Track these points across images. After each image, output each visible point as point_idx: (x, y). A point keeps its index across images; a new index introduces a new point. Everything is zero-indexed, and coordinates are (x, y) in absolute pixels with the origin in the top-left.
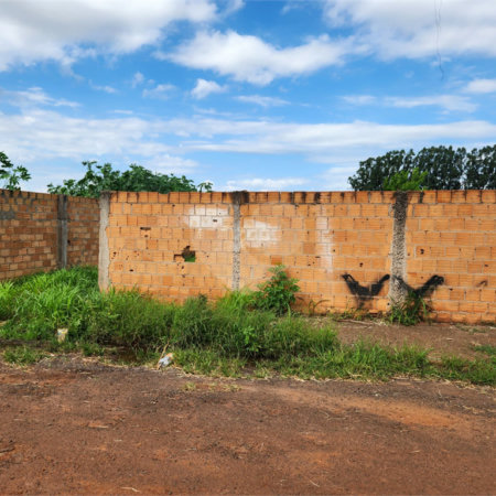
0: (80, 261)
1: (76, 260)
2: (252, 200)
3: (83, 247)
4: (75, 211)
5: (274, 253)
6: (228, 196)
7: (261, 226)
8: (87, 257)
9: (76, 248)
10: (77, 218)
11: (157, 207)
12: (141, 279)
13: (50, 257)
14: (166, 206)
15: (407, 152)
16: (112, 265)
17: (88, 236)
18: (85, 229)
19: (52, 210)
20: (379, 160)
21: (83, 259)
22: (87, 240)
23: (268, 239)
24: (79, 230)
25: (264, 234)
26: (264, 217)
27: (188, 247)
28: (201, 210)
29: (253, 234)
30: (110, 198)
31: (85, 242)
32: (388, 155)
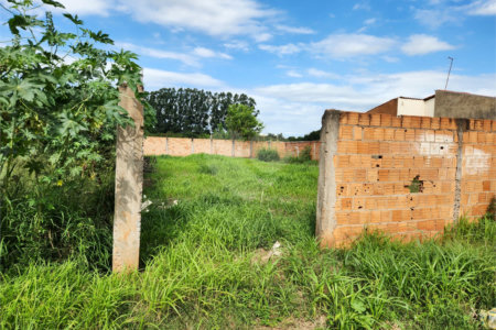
2: (472, 127)
5: (486, 179)
6: (453, 123)
7: (478, 153)
11: (390, 132)
12: (371, 217)
14: (398, 131)
16: (339, 203)
23: (482, 166)
25: (480, 161)
26: (480, 145)
27: (418, 177)
28: (430, 137)
29: (472, 161)
30: (340, 119)
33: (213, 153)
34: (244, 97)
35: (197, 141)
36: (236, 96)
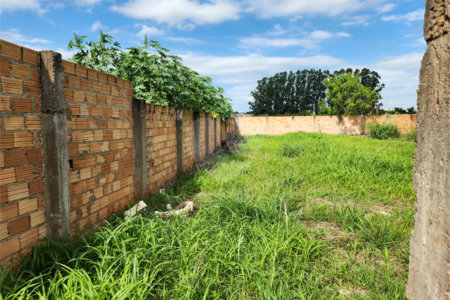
0: (93, 199)
1: (86, 198)
3: (99, 170)
4: (79, 96)
8: (105, 186)
9: (86, 174)
10: (84, 112)
13: (26, 206)
15: (288, 73)
17: (105, 147)
18: (99, 135)
19: (26, 89)
20: (271, 79)
21: (99, 193)
22: (103, 154)
24: (89, 136)
31: (101, 159)
32: (277, 76)
33: (316, 131)
34: (366, 71)
35: (298, 118)
36: (357, 71)
